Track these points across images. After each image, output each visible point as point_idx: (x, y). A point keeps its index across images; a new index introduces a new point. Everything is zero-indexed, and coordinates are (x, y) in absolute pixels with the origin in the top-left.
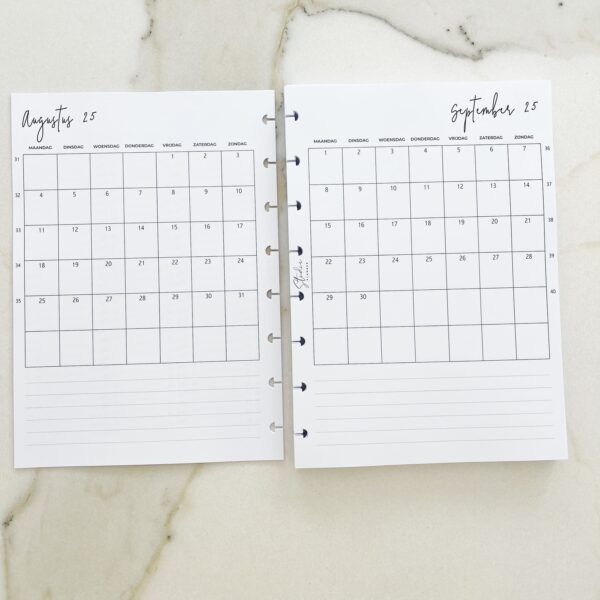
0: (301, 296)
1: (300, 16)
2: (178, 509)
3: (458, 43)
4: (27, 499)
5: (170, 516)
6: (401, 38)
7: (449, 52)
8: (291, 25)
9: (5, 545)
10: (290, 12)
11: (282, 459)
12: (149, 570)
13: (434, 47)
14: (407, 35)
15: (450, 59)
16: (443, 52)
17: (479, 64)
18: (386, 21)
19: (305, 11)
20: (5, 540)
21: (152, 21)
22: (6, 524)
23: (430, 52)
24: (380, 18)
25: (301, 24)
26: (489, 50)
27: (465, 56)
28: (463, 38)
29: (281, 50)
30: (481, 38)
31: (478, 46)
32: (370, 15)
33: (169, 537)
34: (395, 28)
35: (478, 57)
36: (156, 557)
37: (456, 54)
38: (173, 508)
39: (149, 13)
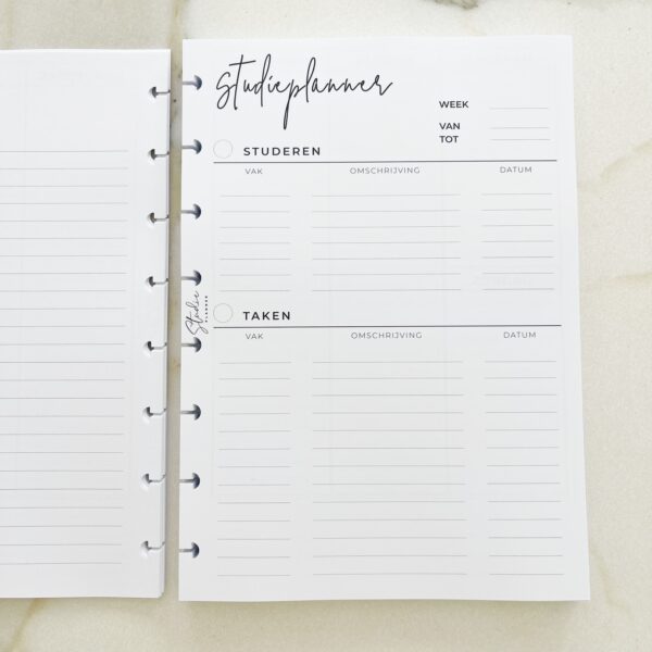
0: (198, 345)
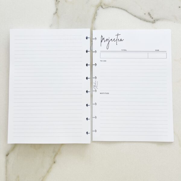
1: (101, 9)
2: (57, 154)
3: (148, 18)
4: (13, 148)
5: (55, 156)
7: (145, 20)
8: (98, 11)
9: (6, 162)
10: (98, 7)
12: (48, 172)
13: (141, 19)
15: (145, 23)
16: (143, 20)
17: (154, 24)
18: (126, 11)
19: (102, 7)
20: (6, 160)
21: (57, 9)
22: (7, 155)
23: (139, 20)
24: (124, 10)
25: (101, 11)
26: (157, 20)
27: (150, 22)
28: (149, 16)
29: (94, 19)
30: (155, 16)
31: (154, 19)
32: (121, 9)
33: (54, 162)
34: (129, 13)
35: (154, 22)
36: (51, 168)
37: (147, 21)
39: (56, 7)
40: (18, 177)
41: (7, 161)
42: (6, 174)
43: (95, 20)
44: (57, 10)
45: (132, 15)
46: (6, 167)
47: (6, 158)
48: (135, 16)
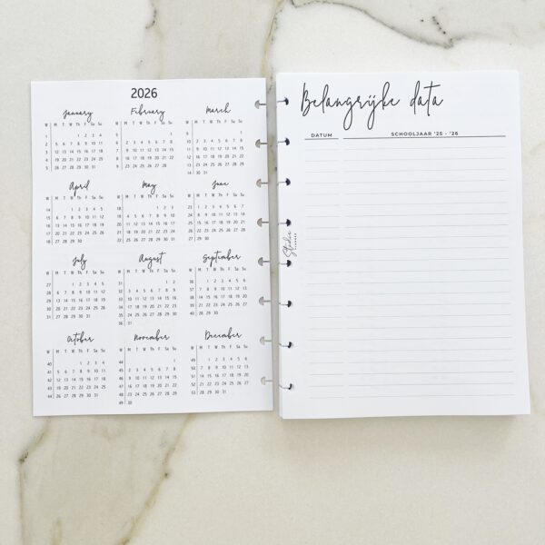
0: (289, 263)
1: (288, 7)
2: (174, 449)
3: (431, 32)
4: (40, 439)
5: (168, 456)
6: (378, 27)
7: (423, 40)
8: (280, 16)
9: (21, 480)
10: (279, 4)
11: (271, 409)
12: (148, 504)
13: (409, 36)
14: (385, 25)
15: (423, 47)
16: (417, 40)
17: (449, 51)
18: (366, 12)
19: (293, 4)
20: (20, 475)
21: (155, 12)
22: (22, 461)
23: (405, 41)
24: (360, 10)
25: (289, 15)
26: (459, 39)
27: (437, 44)
28: (436, 27)
29: (270, 39)
30: (452, 28)
31: (449, 36)
32: (351, 7)
33: (166, 475)
34: (374, 18)
35: (449, 45)
36: (155, 491)
37: (429, 43)
38: (170, 449)
39: (153, 5)
40: (58, 523)
41: (22, 478)
42: (22, 516)
43: (272, 44)
44: (155, 16)
45: (383, 27)
46: (21, 496)
47: (19, 470)
48: (393, 28)
